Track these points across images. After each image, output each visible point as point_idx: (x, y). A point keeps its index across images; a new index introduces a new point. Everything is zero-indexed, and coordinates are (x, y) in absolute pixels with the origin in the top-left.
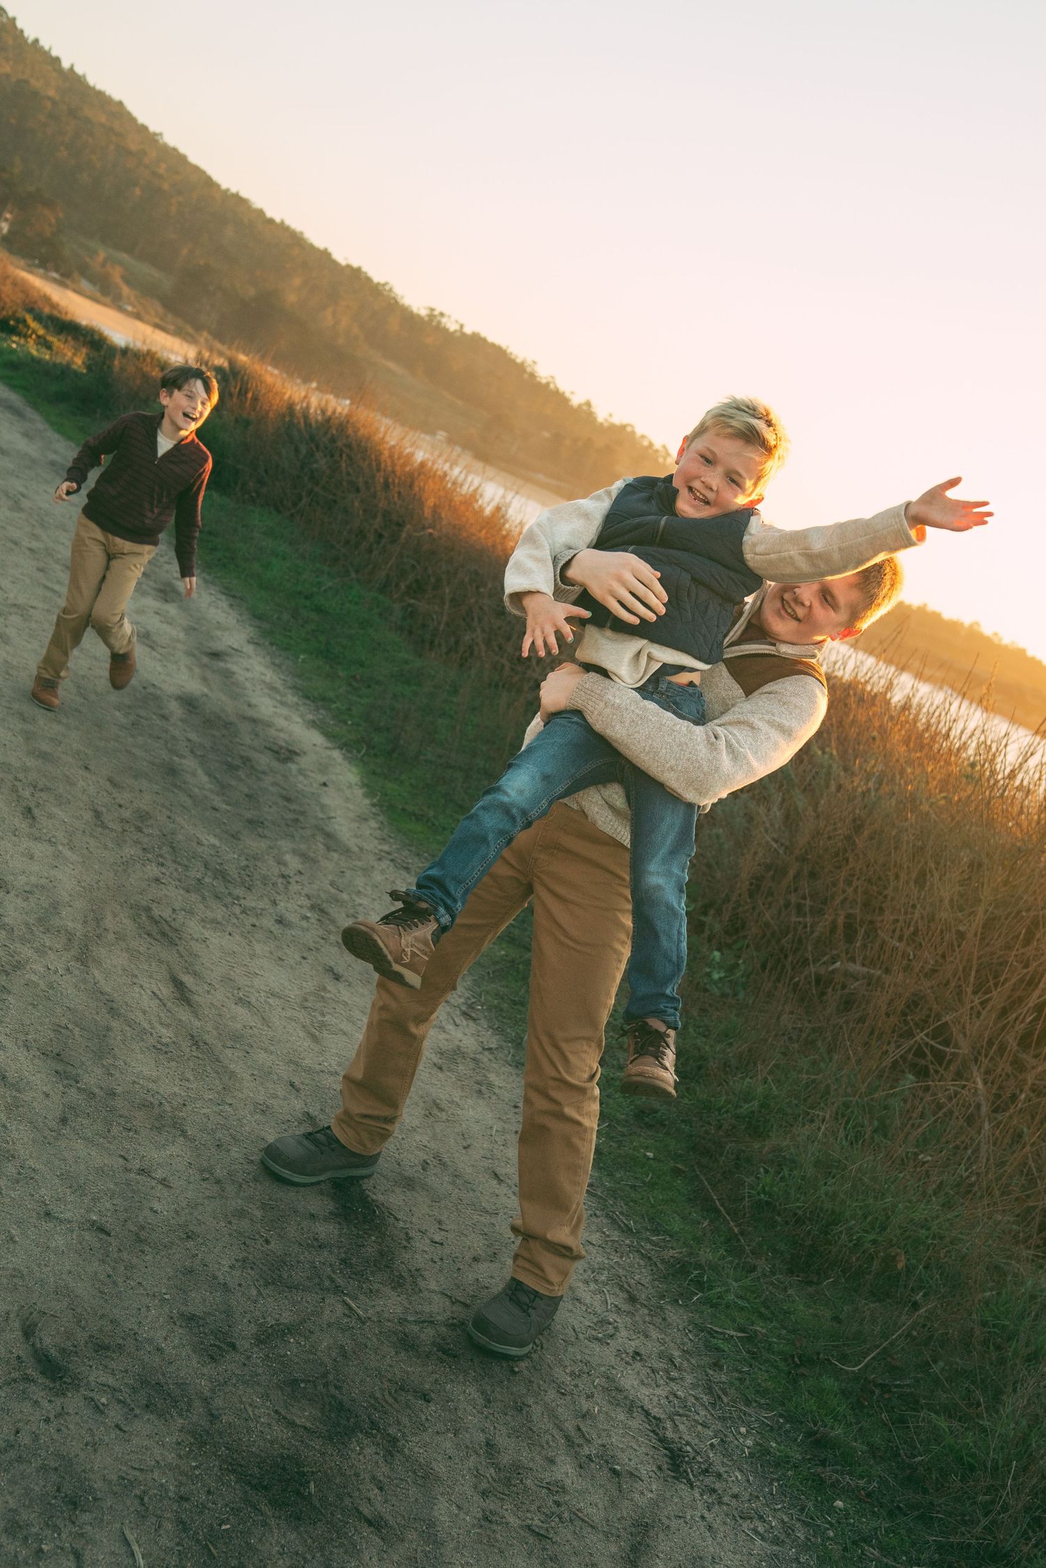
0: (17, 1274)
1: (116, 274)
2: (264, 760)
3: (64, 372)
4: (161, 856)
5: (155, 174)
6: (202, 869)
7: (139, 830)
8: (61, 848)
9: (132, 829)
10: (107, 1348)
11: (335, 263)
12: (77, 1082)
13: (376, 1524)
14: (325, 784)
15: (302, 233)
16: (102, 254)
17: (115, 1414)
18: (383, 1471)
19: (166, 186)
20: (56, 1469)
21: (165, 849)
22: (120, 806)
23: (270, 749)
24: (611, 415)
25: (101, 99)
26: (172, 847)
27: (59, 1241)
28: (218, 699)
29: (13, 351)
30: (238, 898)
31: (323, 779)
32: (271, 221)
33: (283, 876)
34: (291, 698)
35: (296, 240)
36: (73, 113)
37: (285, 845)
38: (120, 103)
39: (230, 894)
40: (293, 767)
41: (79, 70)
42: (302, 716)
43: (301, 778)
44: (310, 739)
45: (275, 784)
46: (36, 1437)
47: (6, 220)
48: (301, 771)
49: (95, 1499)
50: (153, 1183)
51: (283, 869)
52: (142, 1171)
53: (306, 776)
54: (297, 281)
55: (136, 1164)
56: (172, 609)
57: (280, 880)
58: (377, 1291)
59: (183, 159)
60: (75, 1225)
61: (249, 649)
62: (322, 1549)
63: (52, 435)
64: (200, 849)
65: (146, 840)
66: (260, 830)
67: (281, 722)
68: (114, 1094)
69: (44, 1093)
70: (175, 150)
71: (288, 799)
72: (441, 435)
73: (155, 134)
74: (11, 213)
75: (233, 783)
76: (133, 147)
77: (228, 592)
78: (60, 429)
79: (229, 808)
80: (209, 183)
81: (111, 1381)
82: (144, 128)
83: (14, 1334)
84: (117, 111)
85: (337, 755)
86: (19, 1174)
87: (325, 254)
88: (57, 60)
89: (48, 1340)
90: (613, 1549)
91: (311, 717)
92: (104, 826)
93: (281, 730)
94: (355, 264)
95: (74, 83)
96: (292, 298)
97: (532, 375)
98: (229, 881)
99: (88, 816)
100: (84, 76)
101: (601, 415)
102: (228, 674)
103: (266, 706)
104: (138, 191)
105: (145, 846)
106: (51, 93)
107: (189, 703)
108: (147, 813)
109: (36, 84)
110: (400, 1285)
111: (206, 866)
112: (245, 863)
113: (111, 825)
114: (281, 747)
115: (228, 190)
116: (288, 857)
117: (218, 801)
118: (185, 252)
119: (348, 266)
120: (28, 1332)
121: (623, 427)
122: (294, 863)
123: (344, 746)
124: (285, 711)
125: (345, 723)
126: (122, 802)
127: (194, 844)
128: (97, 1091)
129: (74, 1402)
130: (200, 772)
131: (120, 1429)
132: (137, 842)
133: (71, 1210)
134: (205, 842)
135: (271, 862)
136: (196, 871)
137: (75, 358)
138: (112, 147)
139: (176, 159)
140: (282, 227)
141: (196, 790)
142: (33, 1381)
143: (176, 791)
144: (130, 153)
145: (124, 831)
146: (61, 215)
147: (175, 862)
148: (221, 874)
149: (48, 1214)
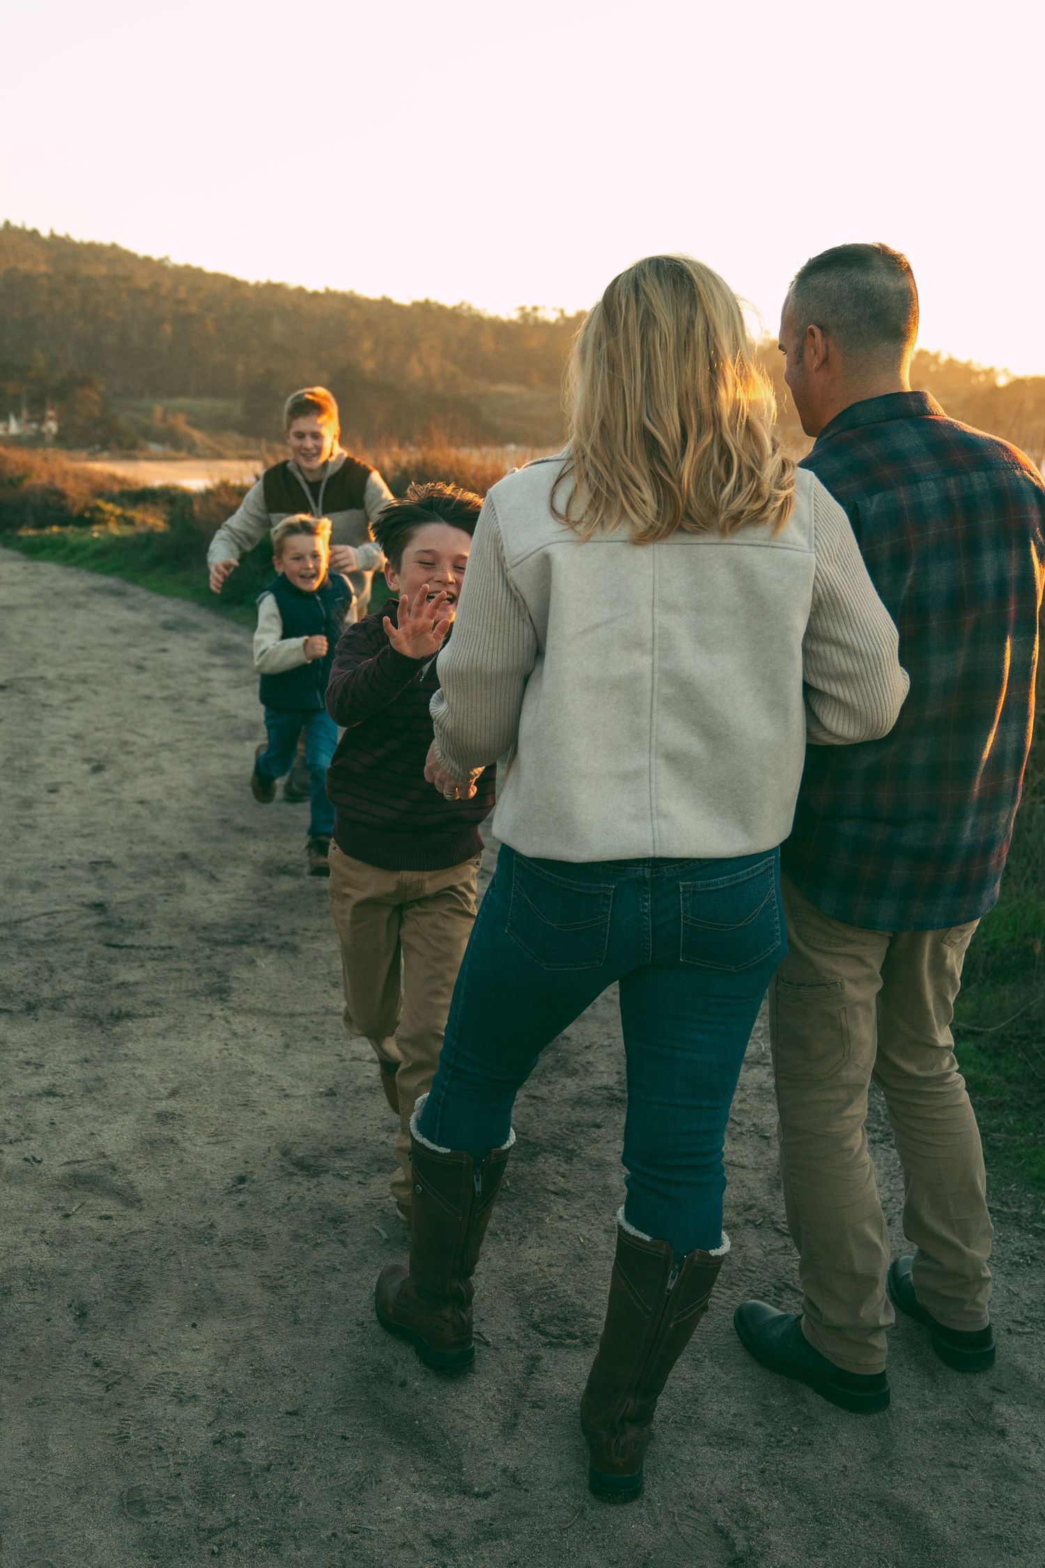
1: (180, 422)
3: (149, 538)
5: (178, 302)
15: (352, 292)
16: (159, 409)
19: (193, 309)
25: (93, 251)
32: (315, 295)
35: (350, 302)
36: (71, 279)
38: (114, 247)
41: (60, 233)
47: (51, 419)
54: (367, 345)
59: (198, 273)
70: (187, 267)
73: (161, 261)
74: (52, 409)
76: (145, 285)
80: (235, 285)
84: (114, 255)
88: (35, 233)
95: (60, 247)
96: (369, 365)
100: (68, 236)
104: (168, 328)
106: (43, 268)
109: (25, 267)
115: (257, 284)
118: (240, 368)
137: (156, 521)
138: (124, 295)
139: (191, 276)
140: (330, 295)
144: (144, 293)
146: (102, 388)
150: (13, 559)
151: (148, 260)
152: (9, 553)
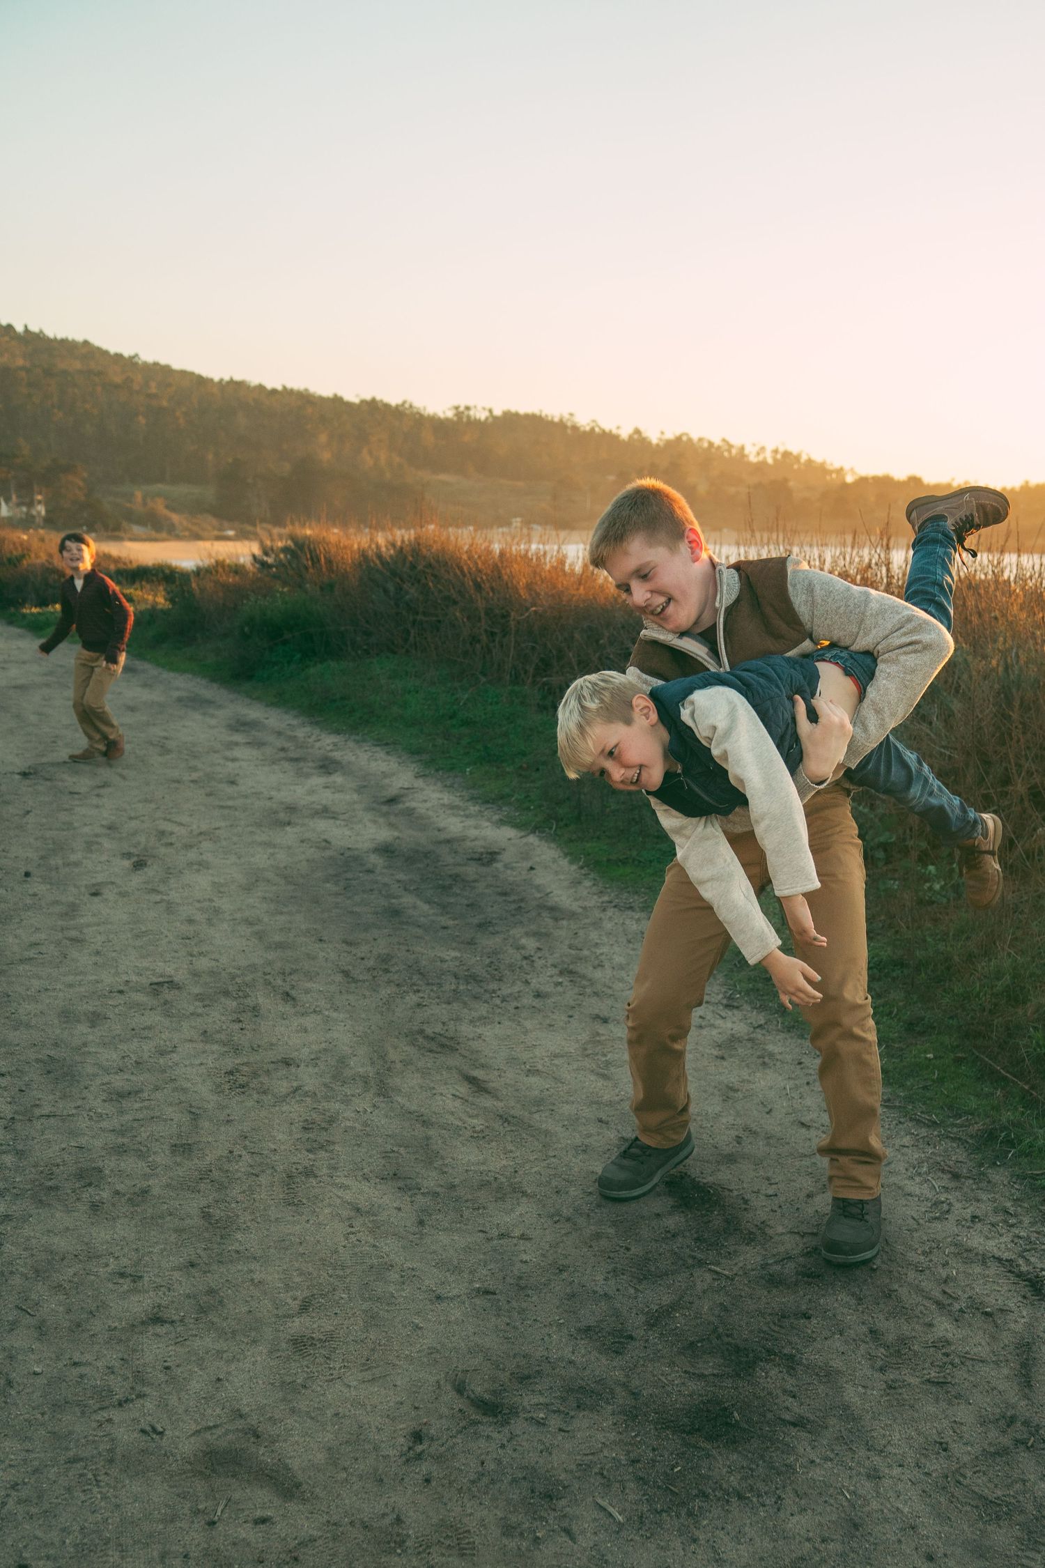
0: (432, 1351)
1: (160, 507)
2: (471, 871)
3: (153, 615)
4: (414, 984)
5: (149, 396)
6: (454, 980)
7: (387, 971)
8: (327, 1013)
9: (381, 973)
10: (528, 1377)
11: (349, 405)
12: (420, 1189)
13: (799, 1423)
14: (532, 868)
15: (306, 390)
16: (139, 495)
17: (555, 1422)
18: (790, 1383)
19: (165, 404)
20: (524, 1478)
21: (415, 978)
22: (363, 959)
23: (472, 859)
24: (662, 433)
25: (67, 347)
26: (421, 974)
27: (456, 1314)
28: (408, 836)
30: (494, 991)
31: (527, 864)
32: (274, 391)
33: (525, 958)
34: (473, 809)
35: (305, 399)
36: (48, 373)
37: (517, 932)
38: (86, 343)
39: (485, 991)
40: (499, 865)
41: (34, 328)
42: (489, 820)
43: (509, 872)
44: (505, 836)
45: (488, 886)
46: (499, 1462)
47: (39, 502)
48: (506, 866)
49: (565, 1487)
50: (515, 1241)
51: (523, 952)
52: (502, 1236)
53: (512, 869)
54: (323, 438)
55: (495, 1232)
56: (338, 779)
57: (524, 962)
58: (735, 1251)
59: (167, 370)
60: (464, 1297)
61: (420, 783)
62: (762, 1457)
63: (166, 675)
64: (445, 966)
65: (396, 977)
66: (491, 929)
67: (473, 833)
68: (454, 1186)
69: (396, 1208)
70: (156, 364)
71: (505, 894)
72: (517, 522)
73: (131, 358)
74: (40, 493)
75: (452, 900)
76: (118, 380)
77: (380, 742)
78: (172, 667)
79: (456, 922)
80: (201, 382)
81: (542, 1400)
83: (449, 1395)
84: (86, 351)
85: (532, 839)
86: (402, 1277)
87: (337, 400)
88: (9, 327)
89: (478, 1388)
90: (1006, 1371)
91: (496, 817)
92: (355, 981)
93: (476, 839)
94: (368, 397)
96: (326, 456)
97: (575, 428)
98: (481, 981)
99: (339, 978)
100: (41, 332)
101: (654, 437)
102: (410, 812)
103: (454, 825)
104: (142, 420)
105: (397, 982)
106: (20, 362)
107: (386, 850)
108: (388, 955)
110: (752, 1240)
111: (456, 976)
112: (488, 961)
113: (361, 977)
114: (482, 854)
115: (221, 380)
116: (524, 941)
117: (444, 920)
118: (210, 457)
119: (363, 402)
120: (460, 1389)
121: (679, 439)
122: (531, 944)
123: (536, 829)
124: (470, 822)
125: (528, 809)
126: (363, 955)
127: (439, 963)
128: (438, 1190)
129: (518, 1425)
130: (419, 903)
131: (564, 1431)
132: (389, 982)
133: (456, 1287)
134: (447, 958)
135: (511, 951)
136: (449, 985)
137: (158, 598)
138: (99, 389)
139: (161, 372)
140: (287, 392)
141: (422, 919)
142: (479, 1422)
143: (405, 927)
144: (117, 386)
145: (374, 977)
146: (85, 475)
147: (428, 984)
148: (473, 978)
149: (438, 1298)
150: (20, 636)
151: (119, 356)
152: (15, 630)
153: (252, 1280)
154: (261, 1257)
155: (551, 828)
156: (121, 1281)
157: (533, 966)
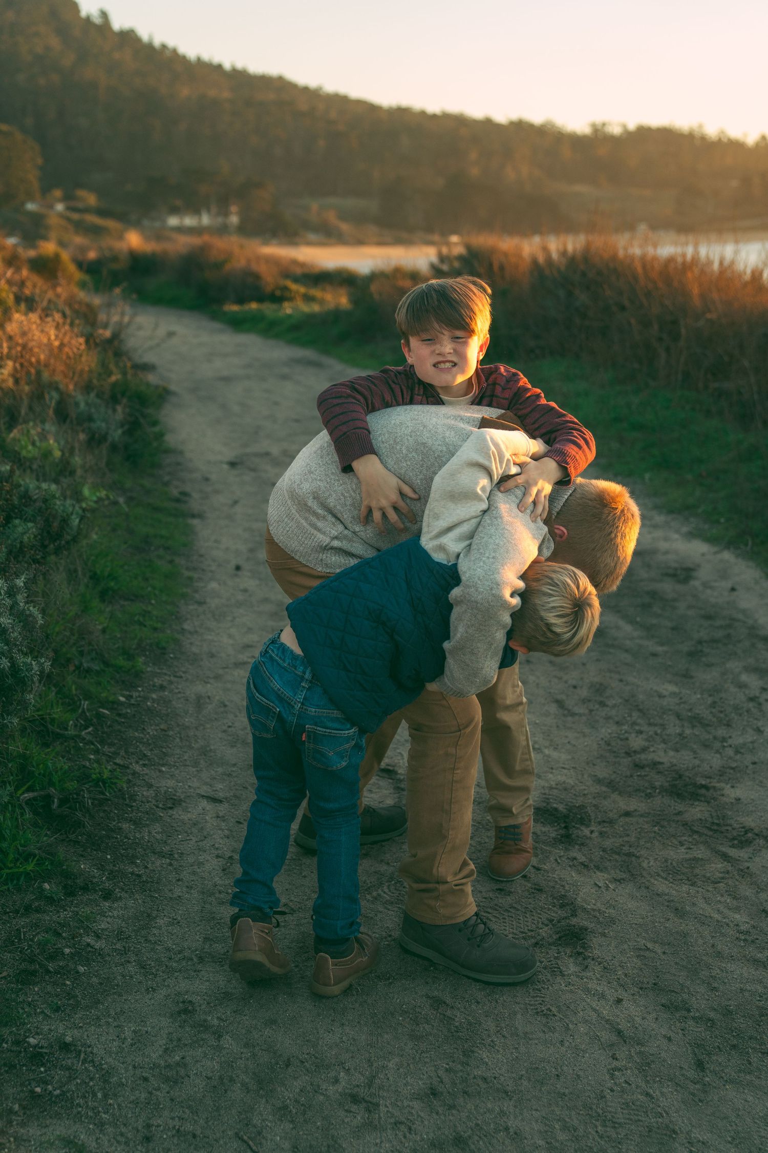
1: (331, 217)
2: (668, 587)
3: (336, 315)
4: (634, 723)
5: (328, 122)
6: (677, 722)
7: (602, 704)
8: (546, 751)
9: (597, 706)
12: (689, 1011)
14: (733, 589)
15: (462, 113)
16: (314, 207)
19: (342, 128)
21: (635, 714)
22: (575, 687)
23: (667, 575)
25: (266, 81)
26: (640, 710)
29: (290, 316)
30: (724, 740)
31: (728, 584)
33: (752, 699)
35: (460, 122)
37: (734, 665)
38: (280, 77)
39: (715, 738)
40: (696, 583)
42: (677, 532)
43: (709, 591)
44: (697, 549)
45: (689, 607)
47: (234, 213)
48: (706, 585)
51: (747, 692)
53: (711, 588)
54: (474, 156)
57: (751, 705)
59: (344, 99)
64: (665, 702)
65: (613, 712)
66: (704, 659)
67: (663, 545)
68: (730, 1012)
69: (665, 1036)
70: (336, 95)
71: (709, 617)
72: (643, 227)
73: (316, 89)
74: (235, 205)
75: (654, 621)
76: (305, 108)
79: (665, 648)
80: (372, 108)
82: (306, 89)
84: (281, 85)
85: (727, 555)
87: (488, 122)
91: (685, 529)
92: (573, 715)
93: (667, 552)
95: (239, 78)
98: (708, 725)
99: (553, 708)
105: (616, 719)
108: (601, 684)
109: (212, 93)
111: (678, 716)
112: (710, 700)
113: (576, 710)
114: (676, 569)
115: (391, 107)
116: (744, 678)
117: (651, 646)
123: (730, 544)
124: (659, 533)
125: (718, 522)
126: (574, 682)
127: (657, 699)
128: (712, 1015)
130: (621, 623)
132: (608, 718)
134: (665, 693)
135: (733, 689)
136: (673, 728)
137: (341, 300)
139: (339, 102)
140: (446, 117)
141: (628, 642)
143: (612, 650)
144: (304, 114)
145: (591, 711)
146: (272, 190)
147: (650, 724)
148: (696, 721)
153: (507, 1129)
154: (514, 1092)
155: (746, 545)
156: (354, 1108)
157: (761, 711)
